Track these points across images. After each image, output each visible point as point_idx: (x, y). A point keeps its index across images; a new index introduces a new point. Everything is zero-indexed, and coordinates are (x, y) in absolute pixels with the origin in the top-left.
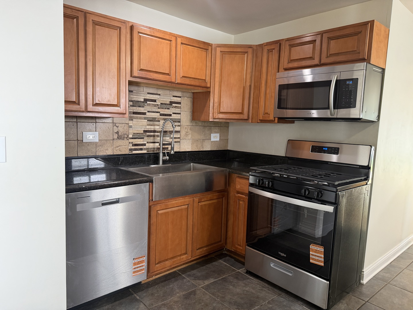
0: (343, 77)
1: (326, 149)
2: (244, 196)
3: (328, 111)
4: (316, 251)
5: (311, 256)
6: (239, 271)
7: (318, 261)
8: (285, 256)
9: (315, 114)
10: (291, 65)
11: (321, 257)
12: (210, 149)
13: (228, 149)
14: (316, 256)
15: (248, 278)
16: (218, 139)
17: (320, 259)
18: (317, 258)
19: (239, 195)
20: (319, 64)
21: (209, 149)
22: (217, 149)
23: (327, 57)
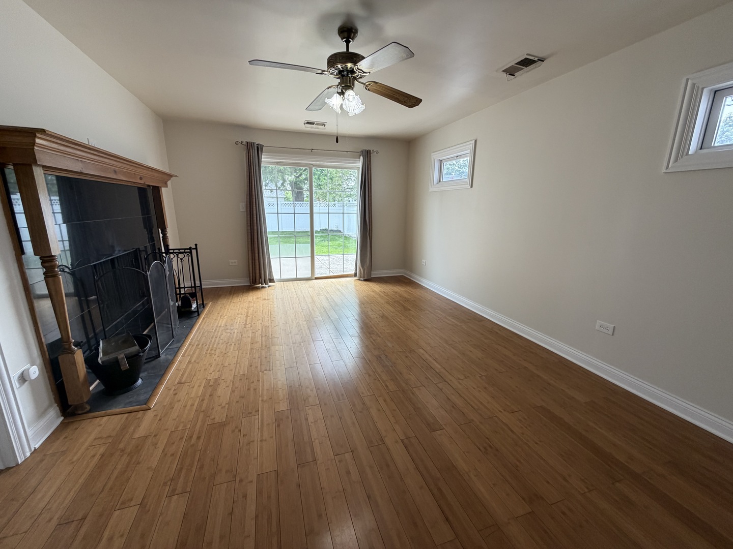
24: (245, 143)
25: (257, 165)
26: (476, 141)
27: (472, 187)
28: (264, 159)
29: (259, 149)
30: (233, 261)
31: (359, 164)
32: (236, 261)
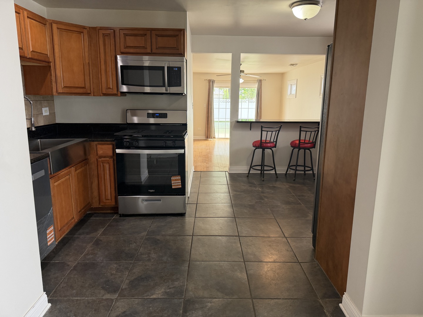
0: (171, 66)
1: (158, 115)
2: (108, 159)
3: (164, 88)
4: (176, 180)
5: (173, 184)
6: (114, 218)
7: (178, 185)
8: (154, 191)
9: (148, 90)
10: (127, 50)
11: (179, 183)
12: (43, 123)
13: (57, 123)
14: (176, 183)
15: (126, 219)
16: (48, 114)
17: (178, 184)
18: (177, 184)
19: (102, 159)
20: (151, 53)
21: (43, 125)
22: (49, 124)
23: (156, 49)
24: (208, 80)
25: (212, 89)
26: (297, 80)
27: (296, 98)
28: (215, 85)
29: (213, 82)
30: (199, 128)
31: (256, 85)
32: (200, 128)
